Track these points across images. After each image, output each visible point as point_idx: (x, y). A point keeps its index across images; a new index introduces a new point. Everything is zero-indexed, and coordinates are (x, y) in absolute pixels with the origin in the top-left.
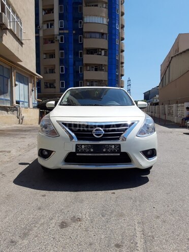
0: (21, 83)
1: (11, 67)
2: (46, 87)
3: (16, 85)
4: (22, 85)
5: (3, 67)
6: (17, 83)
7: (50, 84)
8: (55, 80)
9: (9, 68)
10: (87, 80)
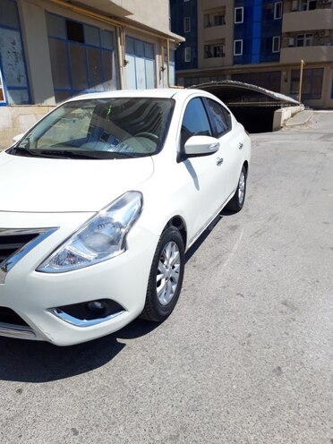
0: (140, 56)
1: (115, 27)
2: (208, 55)
3: (125, 63)
4: (140, 61)
5: (99, 29)
6: (128, 58)
7: (215, 48)
8: (224, 39)
9: (112, 29)
10: (289, 34)
